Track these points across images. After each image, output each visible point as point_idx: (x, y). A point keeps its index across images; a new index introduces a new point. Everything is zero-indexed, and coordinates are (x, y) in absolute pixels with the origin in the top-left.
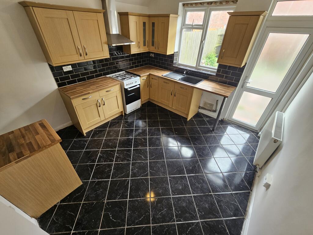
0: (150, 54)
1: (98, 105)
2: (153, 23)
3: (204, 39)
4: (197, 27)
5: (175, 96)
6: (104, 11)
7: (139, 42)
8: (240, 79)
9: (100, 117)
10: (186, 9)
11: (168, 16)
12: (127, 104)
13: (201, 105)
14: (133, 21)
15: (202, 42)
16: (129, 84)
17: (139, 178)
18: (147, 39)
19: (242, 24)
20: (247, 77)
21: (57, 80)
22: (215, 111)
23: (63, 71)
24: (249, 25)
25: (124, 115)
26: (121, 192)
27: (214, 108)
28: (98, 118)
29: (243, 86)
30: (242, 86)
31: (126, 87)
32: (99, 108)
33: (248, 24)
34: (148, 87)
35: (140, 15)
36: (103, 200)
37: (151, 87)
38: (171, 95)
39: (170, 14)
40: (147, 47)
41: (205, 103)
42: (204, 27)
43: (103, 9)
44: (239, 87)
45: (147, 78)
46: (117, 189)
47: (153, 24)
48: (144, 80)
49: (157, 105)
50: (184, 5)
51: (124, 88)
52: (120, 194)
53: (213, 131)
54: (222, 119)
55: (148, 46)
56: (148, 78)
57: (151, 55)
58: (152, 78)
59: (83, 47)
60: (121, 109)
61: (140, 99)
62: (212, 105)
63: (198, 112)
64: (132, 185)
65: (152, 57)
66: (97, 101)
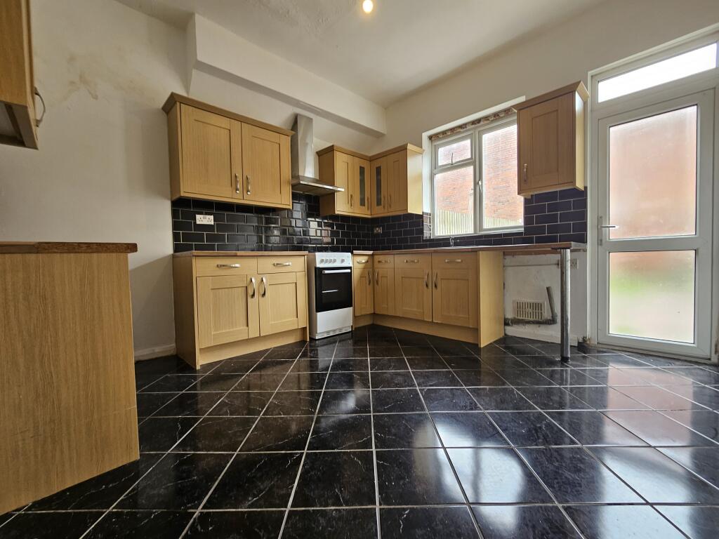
0: (373, 231)
1: (250, 293)
2: (377, 168)
3: (481, 178)
4: (463, 164)
5: (436, 286)
6: (293, 132)
7: (351, 196)
8: (586, 223)
9: (248, 326)
10: (436, 144)
11: (403, 149)
12: (318, 310)
13: (510, 315)
14: (341, 162)
15: (476, 184)
16: (327, 261)
17: (336, 451)
18: (367, 194)
19: (545, 114)
20: (602, 218)
21: (176, 237)
22: (552, 321)
23: (195, 223)
24: (559, 111)
25: (308, 340)
26: (265, 485)
27: (547, 315)
28: (242, 328)
29: (601, 240)
30: (600, 242)
31: (319, 265)
32: (250, 300)
33: (557, 111)
34: (369, 284)
35: (353, 154)
36: (191, 508)
37: (377, 284)
38: (427, 286)
39: (407, 145)
40: (368, 209)
41: (519, 307)
42: (475, 161)
43: (292, 130)
44: (592, 244)
45: (367, 261)
46: (254, 477)
47: (378, 170)
48: (362, 266)
49: (395, 329)
50: (430, 138)
51: (316, 268)
52: (261, 491)
53: (566, 362)
54: (581, 340)
55: (370, 208)
56: (370, 263)
57: (375, 231)
58: (379, 262)
59: (245, 178)
60: (303, 323)
61: (351, 306)
62: (537, 306)
63: (505, 334)
64: (312, 468)
65: (378, 234)
66: (249, 279)
